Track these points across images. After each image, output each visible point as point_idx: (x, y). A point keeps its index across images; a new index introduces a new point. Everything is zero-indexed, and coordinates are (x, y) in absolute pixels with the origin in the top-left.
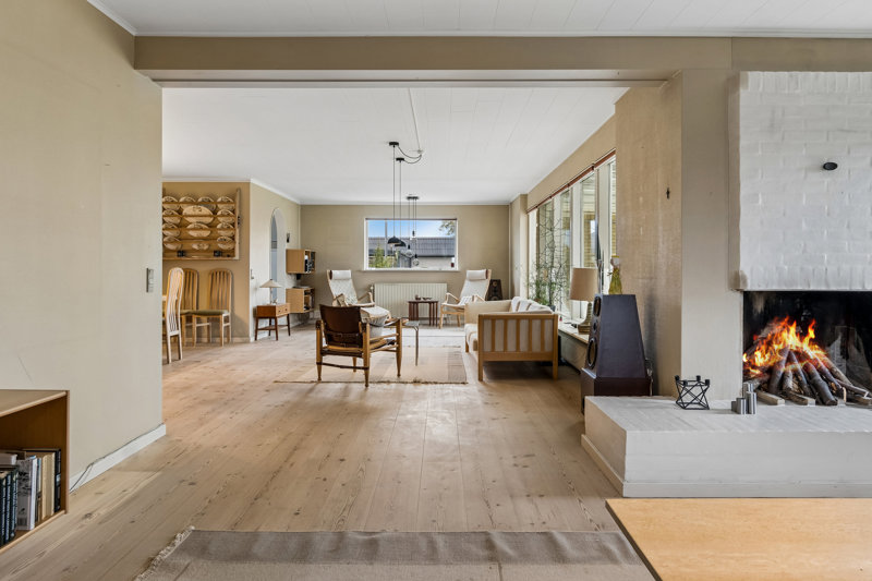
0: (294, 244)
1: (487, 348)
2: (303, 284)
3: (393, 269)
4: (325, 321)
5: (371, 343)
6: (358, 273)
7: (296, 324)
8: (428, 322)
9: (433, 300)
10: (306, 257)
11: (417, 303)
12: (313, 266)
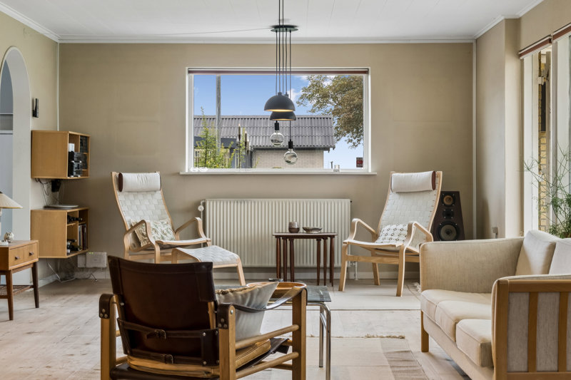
0: (48, 121)
1: (518, 361)
2: (64, 201)
3: (243, 171)
4: (122, 298)
5: (238, 351)
6: (172, 178)
7: (51, 279)
8: (313, 275)
9: (322, 233)
10: (71, 147)
11: (292, 238)
12: (85, 165)
